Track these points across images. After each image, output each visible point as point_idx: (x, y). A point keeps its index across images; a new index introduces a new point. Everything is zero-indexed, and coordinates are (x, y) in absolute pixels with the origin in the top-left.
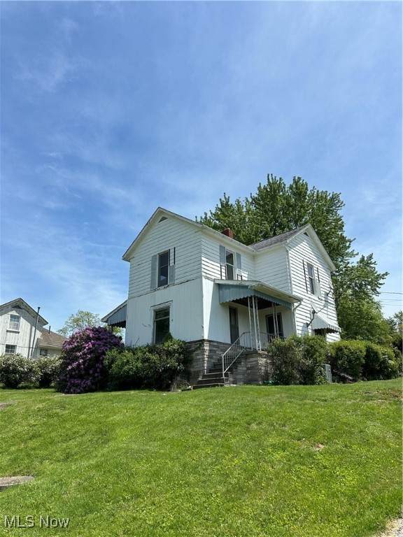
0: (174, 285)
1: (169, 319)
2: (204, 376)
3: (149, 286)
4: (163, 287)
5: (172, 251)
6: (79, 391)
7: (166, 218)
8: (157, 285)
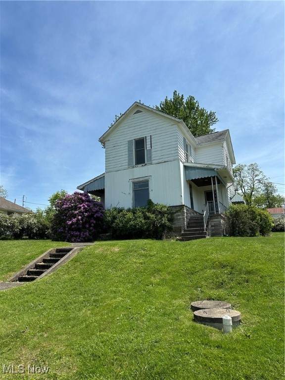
0: (151, 164)
1: (148, 189)
2: (185, 231)
3: (127, 164)
4: (141, 165)
5: (148, 138)
6: (79, 240)
7: (141, 112)
8: (134, 164)
